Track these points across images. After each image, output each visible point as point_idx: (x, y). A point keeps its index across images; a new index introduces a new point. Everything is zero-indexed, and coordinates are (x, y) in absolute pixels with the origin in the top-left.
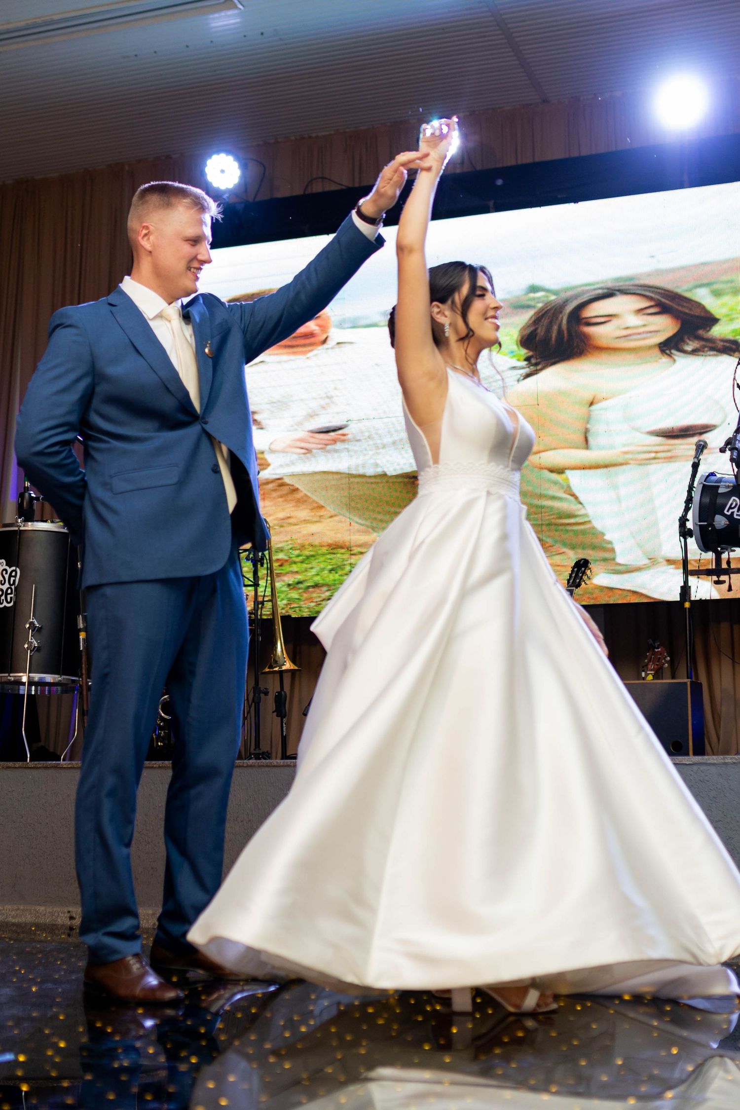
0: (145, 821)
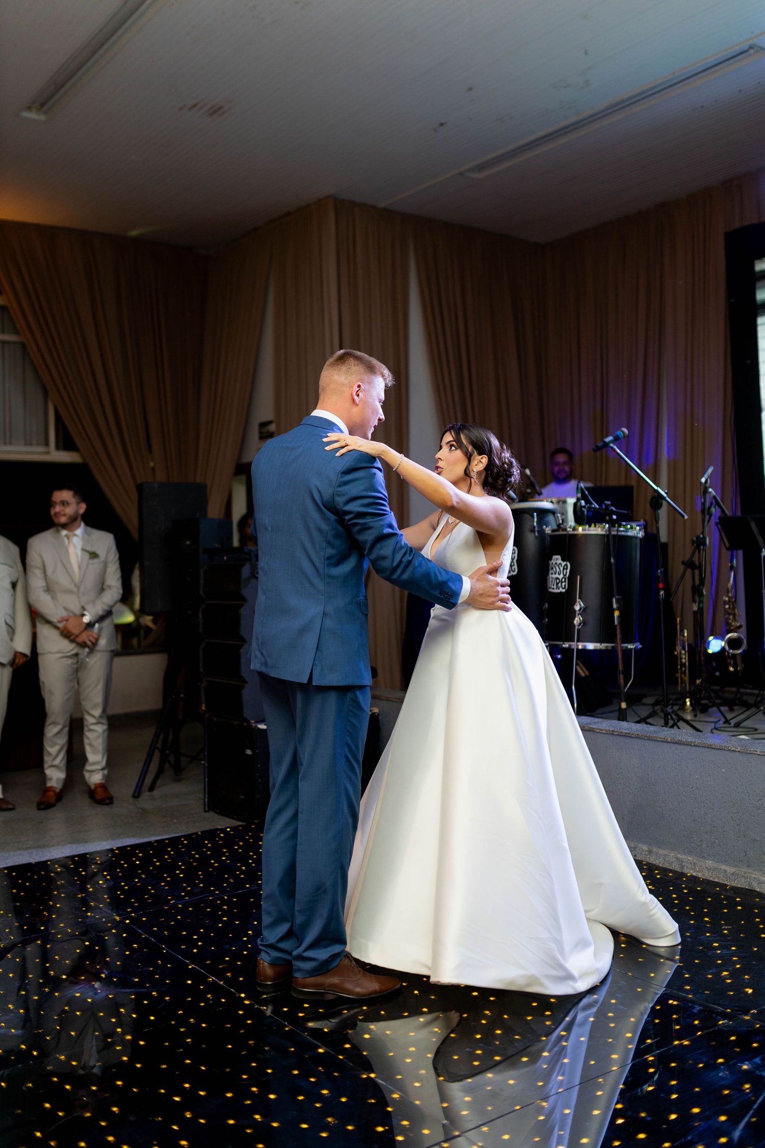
0: (628, 776)
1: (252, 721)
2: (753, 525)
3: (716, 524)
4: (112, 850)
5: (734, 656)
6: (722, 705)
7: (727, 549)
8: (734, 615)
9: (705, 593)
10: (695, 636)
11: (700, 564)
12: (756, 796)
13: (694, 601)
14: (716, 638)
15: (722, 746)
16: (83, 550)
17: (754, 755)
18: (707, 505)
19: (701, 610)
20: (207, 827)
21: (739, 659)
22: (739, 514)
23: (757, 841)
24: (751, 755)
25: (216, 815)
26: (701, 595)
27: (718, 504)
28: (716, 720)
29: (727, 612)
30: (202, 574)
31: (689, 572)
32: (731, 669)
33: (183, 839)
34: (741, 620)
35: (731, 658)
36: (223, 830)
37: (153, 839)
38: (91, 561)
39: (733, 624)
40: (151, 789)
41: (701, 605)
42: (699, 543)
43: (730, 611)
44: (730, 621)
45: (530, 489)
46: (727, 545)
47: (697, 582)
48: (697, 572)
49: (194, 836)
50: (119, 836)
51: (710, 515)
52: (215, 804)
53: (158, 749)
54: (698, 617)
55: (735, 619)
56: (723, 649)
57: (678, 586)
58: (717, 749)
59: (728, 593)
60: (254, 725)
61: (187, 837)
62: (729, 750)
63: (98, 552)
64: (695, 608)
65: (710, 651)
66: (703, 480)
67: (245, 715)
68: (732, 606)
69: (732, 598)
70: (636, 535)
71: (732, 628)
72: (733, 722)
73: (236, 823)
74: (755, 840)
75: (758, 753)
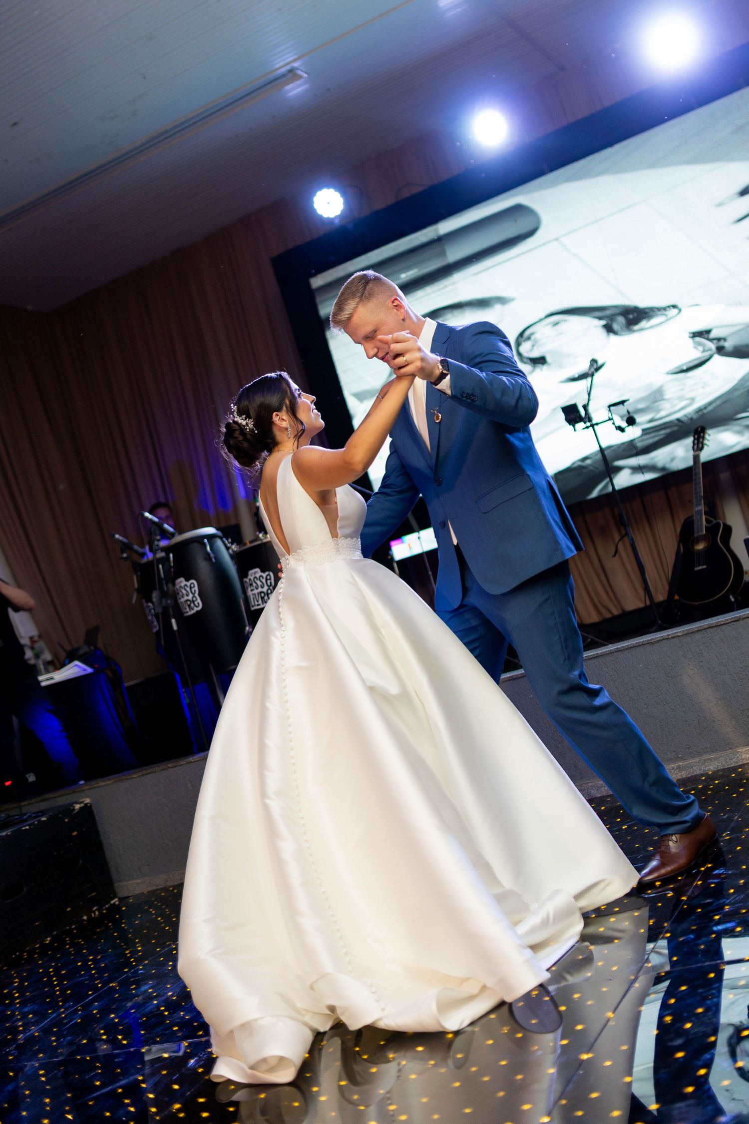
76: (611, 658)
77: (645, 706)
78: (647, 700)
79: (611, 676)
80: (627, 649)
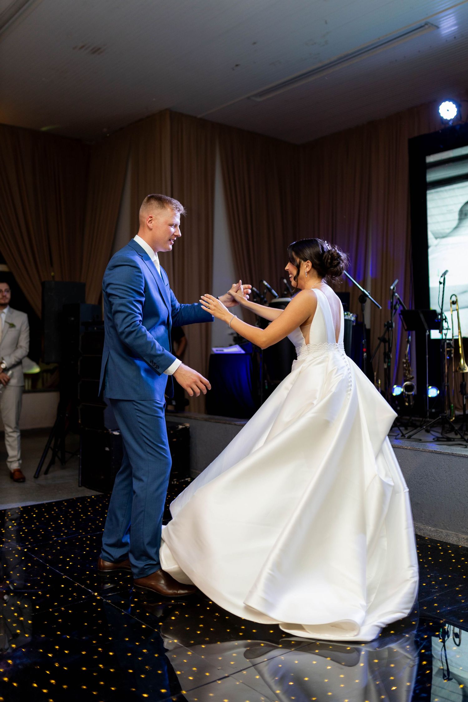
1: (110, 430)
2: (422, 316)
3: (400, 314)
4: (19, 508)
5: (408, 395)
6: (401, 426)
7: (406, 330)
8: (409, 371)
9: (391, 357)
10: (385, 383)
11: (389, 339)
12: (419, 477)
13: (385, 362)
14: (398, 386)
15: (399, 446)
16: (6, 322)
17: (419, 451)
18: (394, 303)
19: (389, 367)
20: (80, 495)
21: (411, 397)
22: (413, 308)
23: (419, 504)
24: (417, 451)
25: (86, 489)
26: (389, 358)
27: (400, 303)
28: (395, 434)
29: (404, 369)
30: (80, 338)
31: (382, 344)
32: (407, 404)
33: (64, 502)
34: (414, 374)
35: (406, 397)
36: (90, 497)
37: (45, 502)
38: (10, 329)
39: (408, 376)
40: (46, 473)
41: (389, 364)
42: (389, 326)
43: (406, 368)
44: (407, 374)
45: (287, 292)
46: (406, 328)
47: (387, 350)
48: (387, 344)
49: (71, 501)
50: (24, 500)
51: (396, 310)
52: (85, 482)
53: (51, 448)
54: (387, 372)
55: (409, 373)
56: (402, 393)
57: (375, 353)
58: (396, 448)
59: (406, 357)
60: (111, 432)
61: (66, 501)
62: (403, 448)
63: (15, 324)
64: (386, 366)
65: (394, 394)
66: (392, 287)
67: (105, 426)
68: (407, 365)
69: (408, 360)
70: (350, 319)
71: (408, 379)
72: (407, 436)
73: (98, 493)
74: (418, 503)
75: (421, 450)
76: (448, 458)
77: (459, 495)
78: (461, 491)
79: (445, 468)
80: (458, 456)
